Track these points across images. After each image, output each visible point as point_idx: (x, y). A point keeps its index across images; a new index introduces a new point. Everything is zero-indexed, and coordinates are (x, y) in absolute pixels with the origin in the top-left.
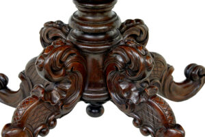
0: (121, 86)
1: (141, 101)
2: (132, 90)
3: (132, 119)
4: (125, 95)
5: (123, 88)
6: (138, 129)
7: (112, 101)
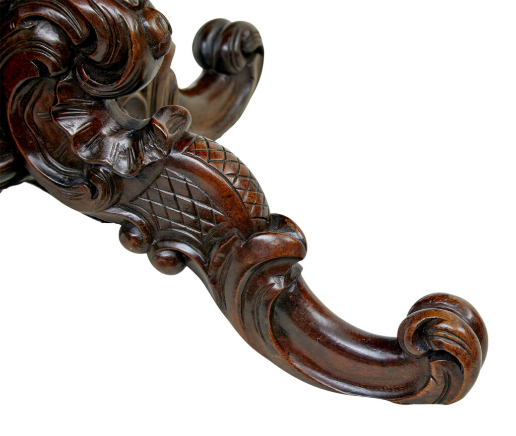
0: (63, 124)
1: (147, 161)
2: (105, 131)
3: (118, 227)
4: (84, 153)
5: (73, 131)
6: (144, 257)
7: (35, 183)
